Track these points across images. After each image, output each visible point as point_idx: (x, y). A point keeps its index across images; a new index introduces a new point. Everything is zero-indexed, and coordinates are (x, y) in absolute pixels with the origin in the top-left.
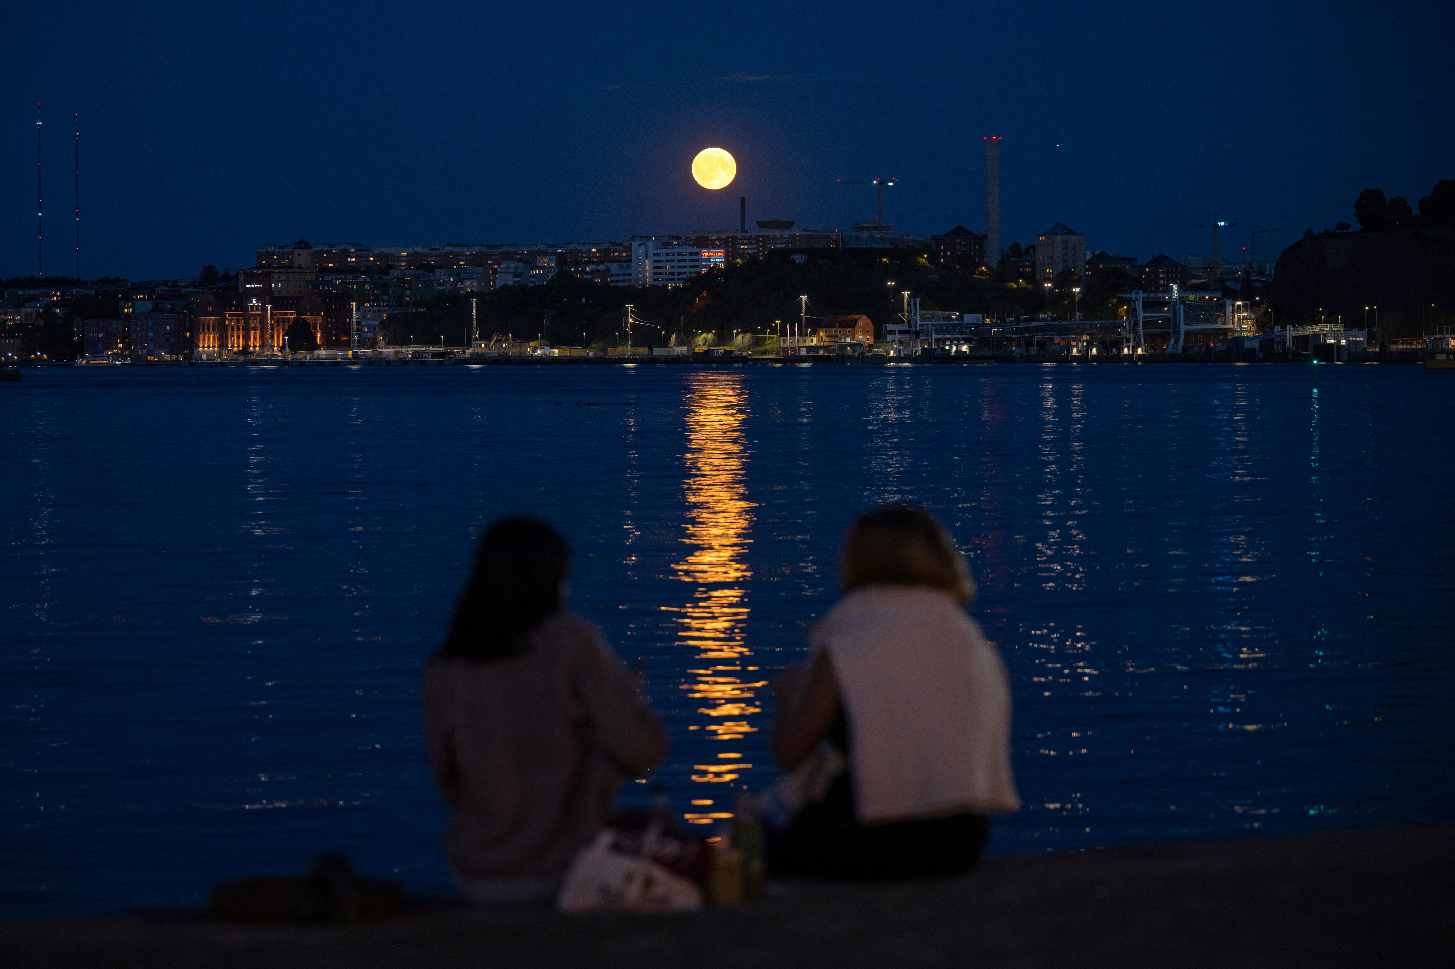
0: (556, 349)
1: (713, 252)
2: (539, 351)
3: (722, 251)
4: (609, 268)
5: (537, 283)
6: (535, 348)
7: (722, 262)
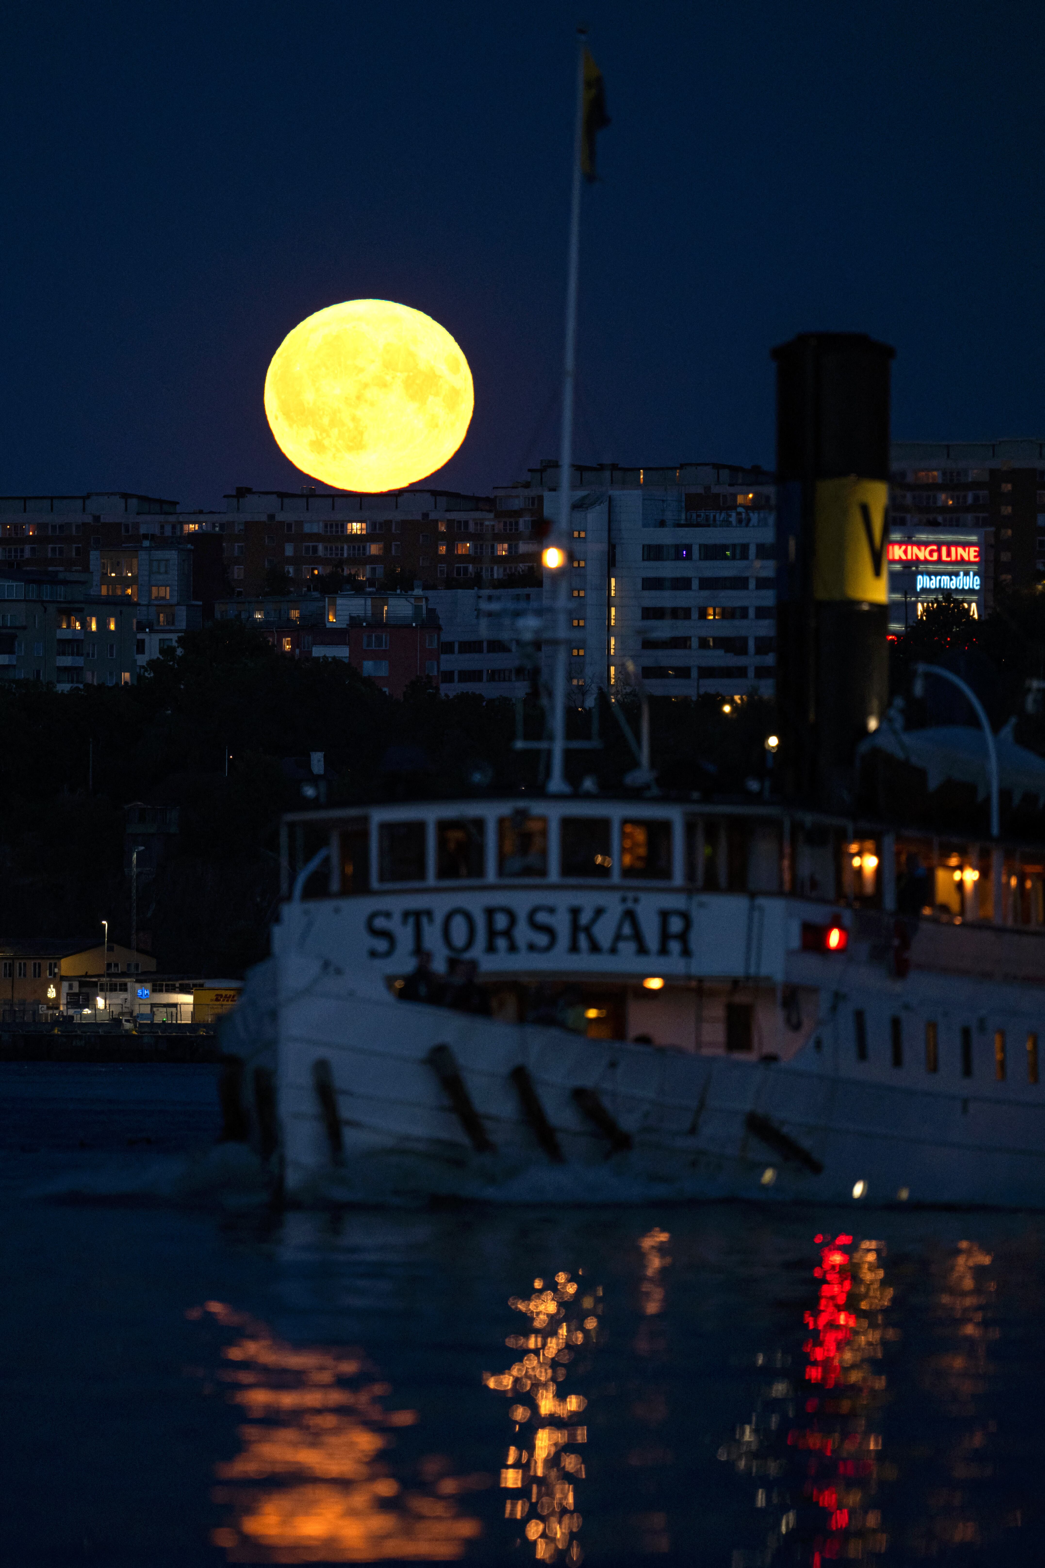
0: (184, 990)
1: (926, 544)
2: (100, 1003)
3: (974, 538)
4: (431, 612)
5: (91, 678)
6: (82, 985)
7: (971, 591)
